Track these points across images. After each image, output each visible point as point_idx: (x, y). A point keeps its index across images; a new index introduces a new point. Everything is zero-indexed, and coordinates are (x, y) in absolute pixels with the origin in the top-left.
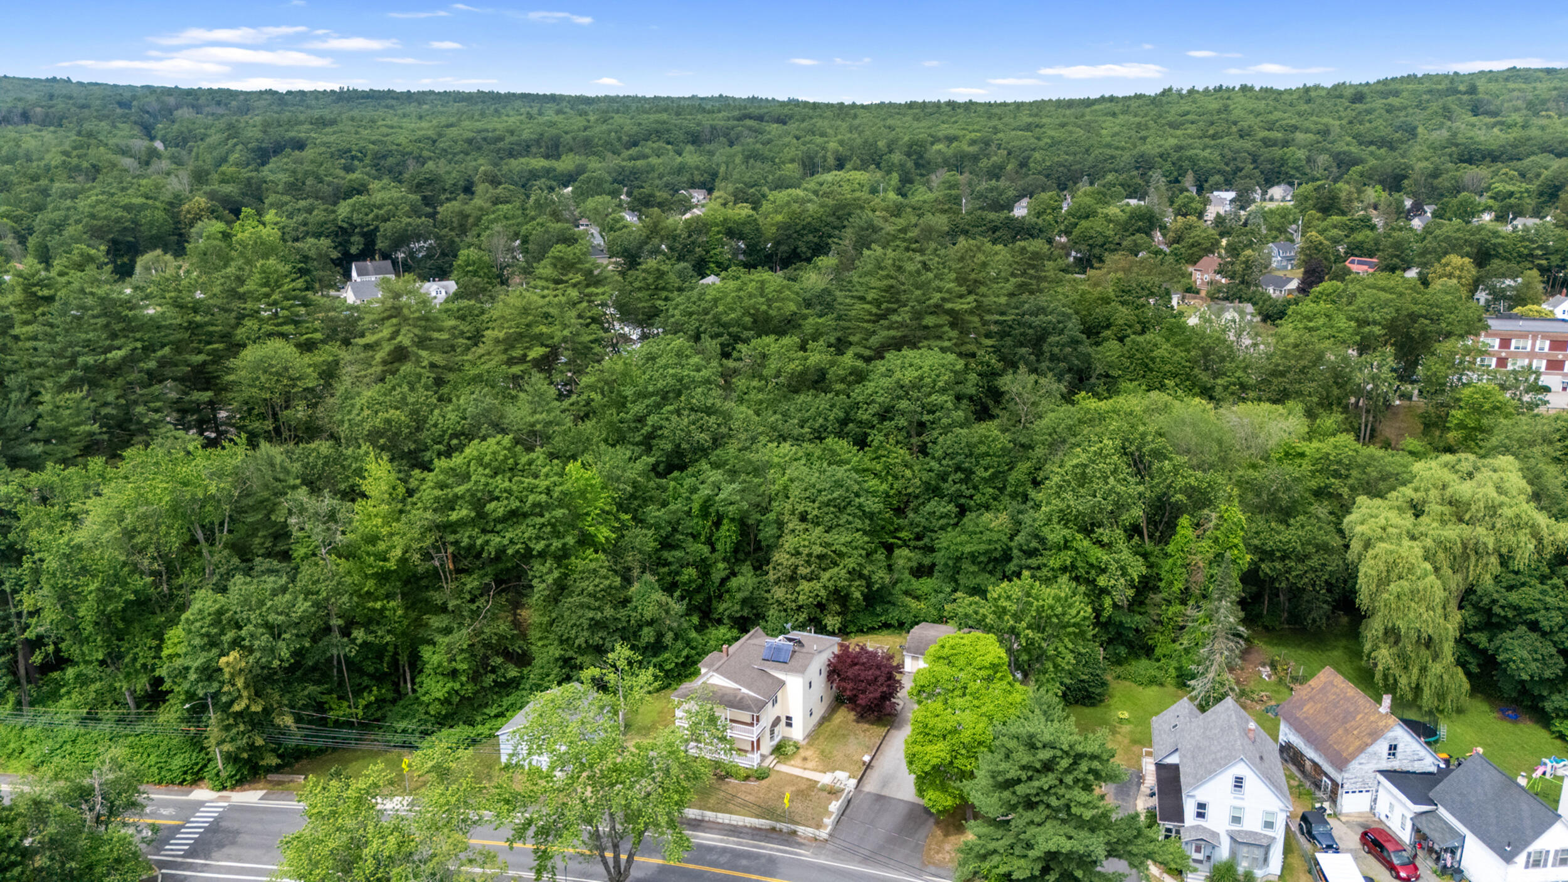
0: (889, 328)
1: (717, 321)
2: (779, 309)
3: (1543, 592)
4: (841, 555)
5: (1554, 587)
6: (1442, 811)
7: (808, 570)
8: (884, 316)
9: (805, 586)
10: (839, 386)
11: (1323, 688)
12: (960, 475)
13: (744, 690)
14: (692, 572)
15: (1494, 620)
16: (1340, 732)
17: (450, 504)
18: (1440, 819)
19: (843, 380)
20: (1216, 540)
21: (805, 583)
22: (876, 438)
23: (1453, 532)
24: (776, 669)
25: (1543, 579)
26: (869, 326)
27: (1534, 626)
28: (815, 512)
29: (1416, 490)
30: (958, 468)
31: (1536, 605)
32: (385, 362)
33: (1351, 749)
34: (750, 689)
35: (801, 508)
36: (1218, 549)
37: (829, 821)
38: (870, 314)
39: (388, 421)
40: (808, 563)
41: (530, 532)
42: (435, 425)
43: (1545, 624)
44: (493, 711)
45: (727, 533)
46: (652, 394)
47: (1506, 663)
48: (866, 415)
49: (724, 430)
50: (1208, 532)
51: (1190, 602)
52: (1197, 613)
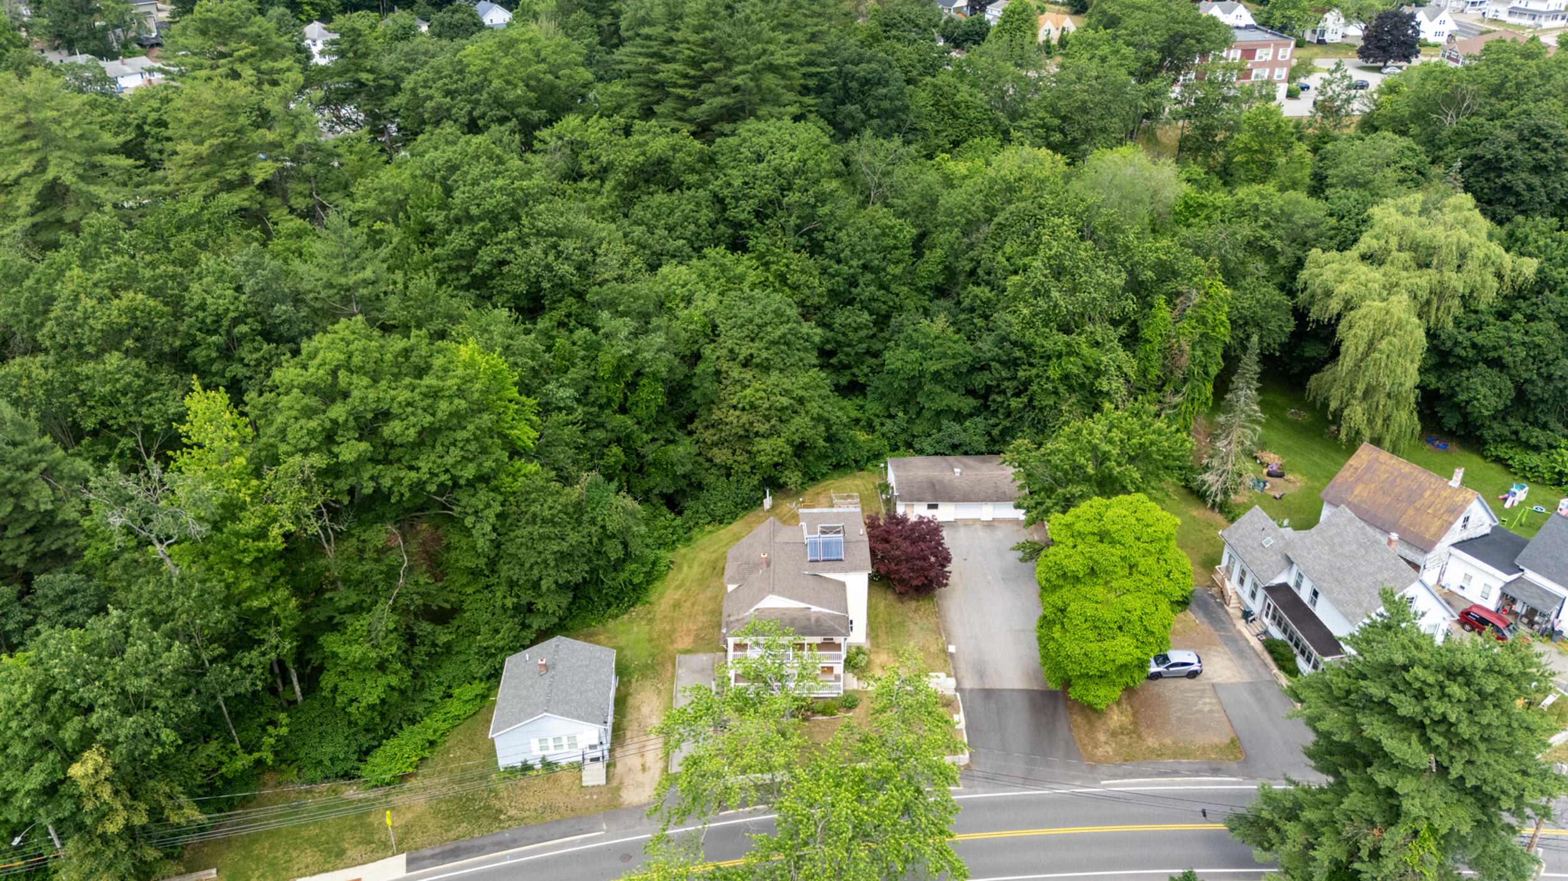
0: (715, 94)
1: (497, 101)
2: (571, 77)
3: (1506, 329)
4: (801, 401)
5: (1516, 322)
6: (1530, 575)
7: (767, 426)
8: (707, 78)
9: (764, 445)
10: (692, 178)
11: (1368, 468)
12: (869, 276)
13: (815, 609)
14: (615, 449)
15: (1452, 360)
16: (1411, 512)
18: (1531, 584)
19: (693, 170)
20: (1203, 321)
21: (763, 441)
22: (760, 241)
23: (1424, 280)
24: (835, 571)
25: (1502, 315)
26: (687, 93)
27: (1497, 363)
28: (764, 354)
29: (1377, 237)
31: (1502, 342)
33: (1433, 530)
34: (821, 605)
35: (744, 352)
36: (1201, 329)
38: (686, 76)
39: (131, 311)
40: (768, 419)
42: (202, 307)
43: (1508, 359)
45: (652, 395)
46: (480, 219)
48: (742, 212)
49: (588, 256)
50: (1189, 312)
51: (1168, 389)
52: (1178, 399)
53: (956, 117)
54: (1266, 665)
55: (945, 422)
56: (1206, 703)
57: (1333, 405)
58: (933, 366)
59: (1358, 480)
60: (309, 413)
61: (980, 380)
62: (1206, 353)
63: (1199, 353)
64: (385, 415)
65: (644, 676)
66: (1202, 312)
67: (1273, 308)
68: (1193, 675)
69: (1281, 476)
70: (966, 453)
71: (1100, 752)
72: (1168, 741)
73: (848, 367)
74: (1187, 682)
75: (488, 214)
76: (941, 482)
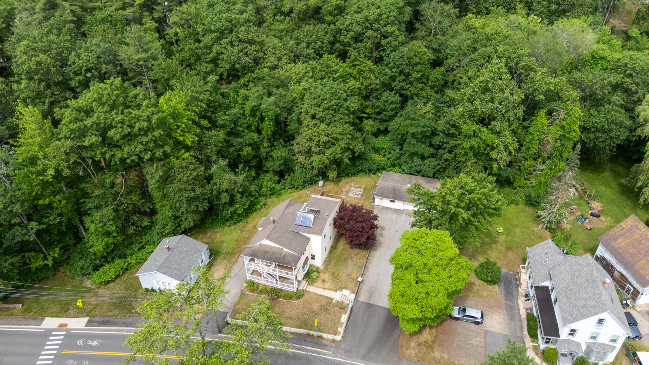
4: (337, 140)
7: (318, 149)
9: (316, 158)
10: (329, 18)
11: (630, 230)
12: (403, 77)
13: (285, 250)
14: (249, 149)
17: (83, 133)
19: (330, 14)
20: (563, 127)
21: (316, 156)
22: (353, 54)
24: (305, 232)
28: (321, 114)
30: (401, 72)
32: (44, 10)
34: (289, 249)
35: (312, 111)
36: (562, 132)
37: (341, 330)
39: (39, 63)
40: (318, 146)
41: (140, 148)
42: (74, 63)
45: (269, 126)
48: (346, 38)
49: (260, 54)
50: (557, 122)
51: (539, 160)
52: (544, 167)
54: (522, 327)
55: (416, 158)
56: (477, 341)
57: (639, 184)
58: (412, 130)
59: (622, 235)
61: (437, 140)
62: (562, 145)
63: (558, 145)
65: (224, 258)
66: (564, 123)
67: (616, 124)
68: (477, 323)
69: (598, 216)
70: (423, 176)
71: (408, 352)
72: (446, 356)
73: (385, 121)
74: (474, 325)
75: (217, 31)
76: (399, 190)
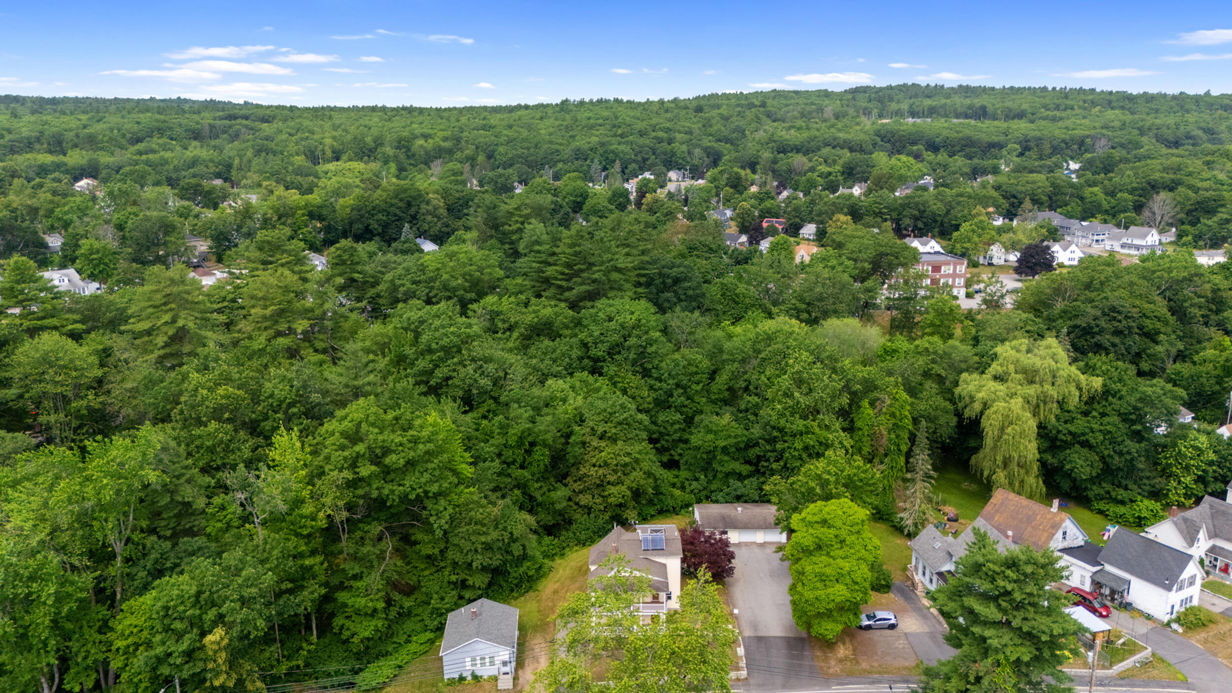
0: (581, 284)
1: (445, 287)
2: (490, 274)
3: (1088, 422)
4: (637, 461)
5: (1094, 417)
6: (1109, 568)
7: (615, 477)
8: (577, 274)
9: (613, 490)
10: (567, 332)
11: (1001, 503)
12: (680, 391)
15: (1058, 443)
16: (1029, 529)
18: (1109, 573)
19: (567, 327)
20: (893, 415)
21: (613, 488)
22: (611, 369)
23: (1032, 391)
24: (659, 555)
25: (1086, 414)
26: (563, 283)
27: (1086, 444)
28: (614, 431)
29: (1001, 365)
30: (678, 385)
31: (1087, 430)
33: (1043, 539)
34: (650, 575)
35: (600, 430)
36: (893, 421)
37: (743, 663)
38: (563, 274)
40: (615, 471)
41: (426, 476)
43: (1092, 441)
44: (402, 639)
45: (542, 456)
46: (437, 351)
47: (1072, 471)
48: (599, 351)
49: (502, 374)
50: (884, 410)
51: (876, 460)
52: (883, 467)
53: (737, 303)
54: (940, 623)
55: (731, 481)
56: (901, 643)
57: (986, 473)
58: (722, 443)
59: (997, 511)
60: (343, 448)
61: (753, 453)
62: (898, 436)
63: (893, 436)
64: (387, 451)
65: (536, 631)
66: (893, 409)
67: (942, 410)
68: (892, 627)
69: (956, 520)
70: (746, 502)
71: (831, 671)
72: (875, 664)
73: (667, 450)
74: (888, 632)
75: (443, 348)
76: (729, 516)
